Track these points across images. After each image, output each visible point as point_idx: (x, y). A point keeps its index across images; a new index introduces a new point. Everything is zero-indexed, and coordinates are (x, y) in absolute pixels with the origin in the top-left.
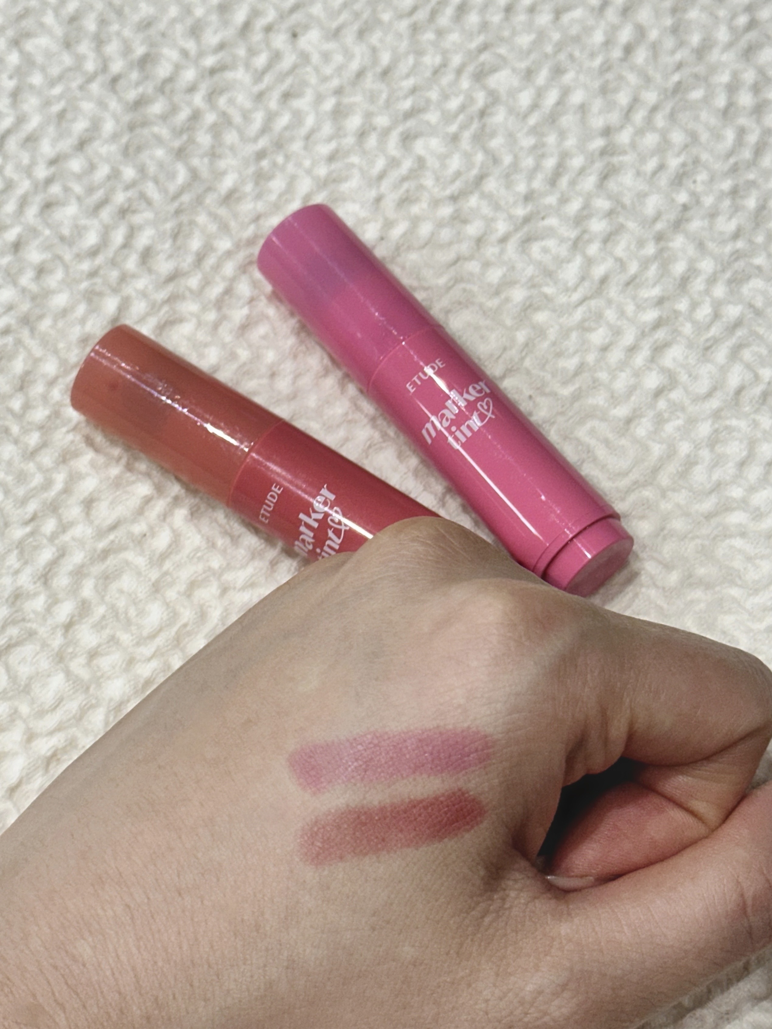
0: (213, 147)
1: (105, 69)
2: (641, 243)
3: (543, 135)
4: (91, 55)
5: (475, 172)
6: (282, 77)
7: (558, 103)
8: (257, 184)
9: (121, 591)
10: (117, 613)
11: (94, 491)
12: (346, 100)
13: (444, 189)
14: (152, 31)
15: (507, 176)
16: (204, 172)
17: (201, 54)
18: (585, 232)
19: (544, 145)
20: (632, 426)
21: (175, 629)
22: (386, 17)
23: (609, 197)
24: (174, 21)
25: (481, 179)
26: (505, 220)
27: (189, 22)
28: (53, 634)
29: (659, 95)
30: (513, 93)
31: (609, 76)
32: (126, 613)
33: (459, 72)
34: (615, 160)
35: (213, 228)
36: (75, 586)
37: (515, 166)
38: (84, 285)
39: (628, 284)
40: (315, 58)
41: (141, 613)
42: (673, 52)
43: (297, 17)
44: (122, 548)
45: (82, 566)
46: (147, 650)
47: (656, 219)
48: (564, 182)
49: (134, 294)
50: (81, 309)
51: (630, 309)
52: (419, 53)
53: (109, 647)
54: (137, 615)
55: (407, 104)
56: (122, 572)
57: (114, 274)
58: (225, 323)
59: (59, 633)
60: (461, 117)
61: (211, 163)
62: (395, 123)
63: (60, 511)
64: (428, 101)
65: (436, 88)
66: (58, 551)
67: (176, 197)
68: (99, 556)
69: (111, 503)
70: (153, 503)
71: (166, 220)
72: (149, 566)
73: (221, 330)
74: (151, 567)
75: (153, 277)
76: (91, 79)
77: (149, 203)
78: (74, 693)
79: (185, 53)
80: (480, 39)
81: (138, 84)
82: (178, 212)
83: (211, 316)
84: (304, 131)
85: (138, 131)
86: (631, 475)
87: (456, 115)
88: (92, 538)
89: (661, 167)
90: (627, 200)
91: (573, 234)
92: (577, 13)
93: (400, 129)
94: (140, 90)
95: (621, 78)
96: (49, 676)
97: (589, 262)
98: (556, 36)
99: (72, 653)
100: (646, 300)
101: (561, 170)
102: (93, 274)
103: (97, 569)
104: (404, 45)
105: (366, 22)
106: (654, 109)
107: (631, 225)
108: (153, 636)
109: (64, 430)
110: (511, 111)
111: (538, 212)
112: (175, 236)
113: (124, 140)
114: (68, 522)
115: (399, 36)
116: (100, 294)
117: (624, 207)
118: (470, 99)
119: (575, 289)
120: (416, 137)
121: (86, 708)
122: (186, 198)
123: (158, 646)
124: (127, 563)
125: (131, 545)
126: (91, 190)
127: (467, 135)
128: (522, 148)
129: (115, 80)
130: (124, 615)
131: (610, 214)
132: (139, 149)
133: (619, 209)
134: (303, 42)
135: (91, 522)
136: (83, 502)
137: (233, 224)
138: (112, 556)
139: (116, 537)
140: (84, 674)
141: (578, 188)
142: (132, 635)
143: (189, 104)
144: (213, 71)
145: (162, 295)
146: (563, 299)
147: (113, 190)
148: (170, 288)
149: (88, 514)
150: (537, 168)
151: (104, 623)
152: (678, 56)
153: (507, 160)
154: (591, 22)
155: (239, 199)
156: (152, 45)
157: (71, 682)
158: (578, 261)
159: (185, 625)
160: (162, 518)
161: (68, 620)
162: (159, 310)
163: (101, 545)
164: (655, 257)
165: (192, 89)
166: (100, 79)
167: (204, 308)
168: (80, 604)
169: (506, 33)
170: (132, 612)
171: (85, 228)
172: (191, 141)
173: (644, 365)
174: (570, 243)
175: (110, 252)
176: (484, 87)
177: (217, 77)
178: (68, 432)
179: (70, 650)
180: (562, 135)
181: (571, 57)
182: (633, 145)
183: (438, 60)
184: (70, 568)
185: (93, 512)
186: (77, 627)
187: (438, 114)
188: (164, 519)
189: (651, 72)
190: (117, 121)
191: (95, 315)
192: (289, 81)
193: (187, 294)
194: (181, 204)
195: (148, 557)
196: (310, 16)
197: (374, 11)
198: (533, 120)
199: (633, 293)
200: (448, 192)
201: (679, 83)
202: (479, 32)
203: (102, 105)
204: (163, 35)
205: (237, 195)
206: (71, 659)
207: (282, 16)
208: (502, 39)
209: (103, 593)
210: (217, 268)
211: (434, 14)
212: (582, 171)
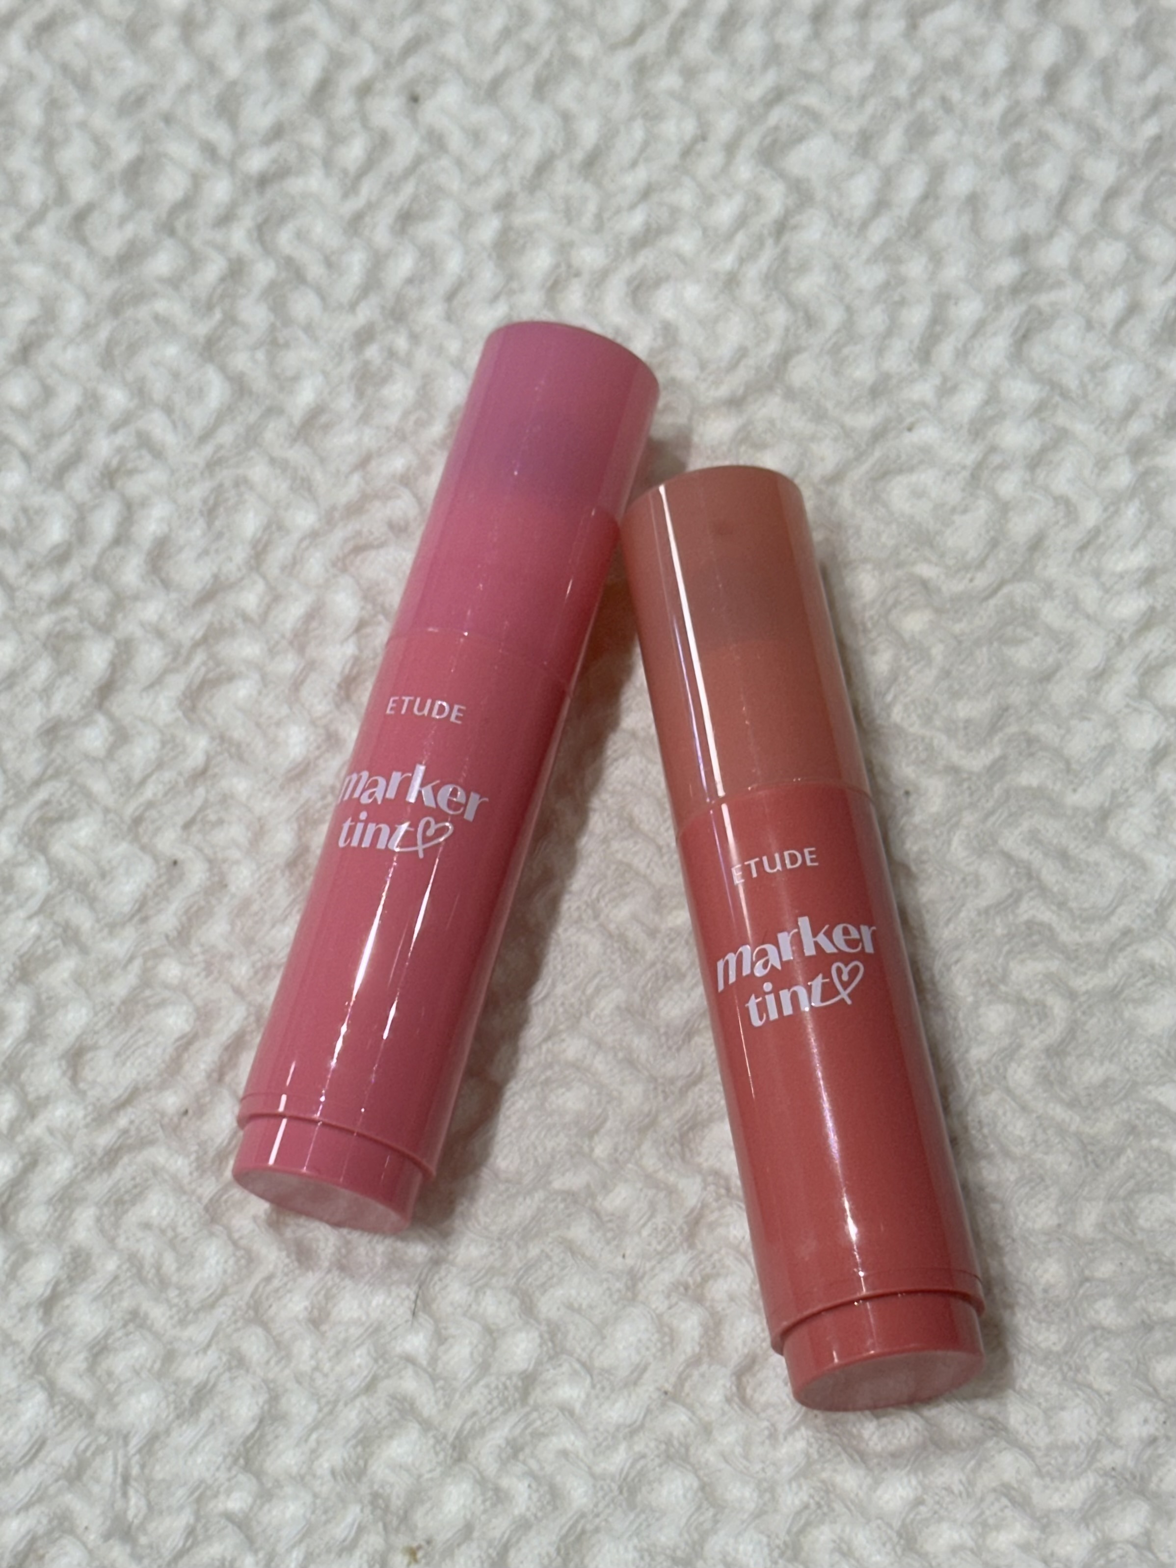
0: (272, 328)
1: (62, 195)
2: (1103, 464)
3: (899, 261)
4: (36, 173)
5: (772, 347)
6: (393, 184)
7: (925, 197)
8: (360, 394)
9: (146, 1226)
10: (140, 1268)
11: (84, 1033)
12: (519, 220)
13: (717, 383)
14: (147, 113)
15: (835, 350)
16: (259, 380)
17: (240, 149)
18: (993, 449)
19: (902, 281)
20: (1112, 825)
21: (249, 1287)
22: (585, 49)
23: (1037, 378)
24: (186, 90)
25: (784, 359)
26: (835, 439)
27: (214, 88)
28: (21, 1320)
29: (1120, 166)
30: (835, 182)
31: (1021, 135)
32: (158, 1267)
33: (731, 148)
34: (1043, 300)
35: (280, 488)
36: (59, 1224)
37: (848, 329)
38: (45, 622)
39: (1082, 548)
40: (456, 141)
41: (187, 1261)
42: (1142, 77)
43: (417, 64)
44: (144, 1143)
45: (72, 1183)
46: (198, 1332)
47: (1129, 414)
48: (945, 351)
49: (139, 633)
50: (42, 670)
51: (1090, 595)
52: (653, 117)
53: (127, 1335)
54: (179, 1269)
55: (635, 221)
56: (147, 1188)
57: (99, 598)
58: (313, 676)
59: (34, 1317)
60: (740, 238)
61: (272, 360)
62: (617, 258)
63: (23, 1077)
64: (675, 211)
65: (687, 181)
66: (22, 1157)
67: (206, 436)
68: (101, 1161)
69: (118, 1055)
70: (197, 1045)
71: (191, 481)
72: (195, 1174)
73: (305, 692)
74: (201, 1176)
75: (173, 595)
76: (37, 218)
77: (158, 453)
78: (65, 1428)
79: (210, 150)
80: (768, 80)
81: (123, 220)
82: (213, 465)
83: (288, 665)
84: (443, 284)
85: (129, 312)
86: (1114, 919)
87: (730, 236)
88: (87, 1126)
89: (1133, 309)
90: (1071, 381)
91: (970, 456)
92: (950, 15)
93: (627, 270)
94: (130, 229)
95: (1043, 137)
96: (19, 1400)
97: (1004, 508)
98: (914, 63)
99: (58, 1353)
100: (1121, 576)
101: (938, 328)
102: (61, 599)
103: (99, 1187)
104: (624, 101)
105: (548, 64)
106: (1113, 194)
107: (1081, 428)
108: (209, 1305)
109: (22, 914)
110: (835, 218)
111: (900, 419)
112: (210, 512)
113: (103, 334)
114: (38, 1098)
115: (614, 87)
116: (77, 638)
117: (1065, 394)
118: (757, 200)
119: (981, 564)
120: (658, 282)
121: (89, 1454)
122: (226, 435)
123: (220, 1323)
124: (156, 1171)
125: (160, 1134)
126: (47, 438)
127: (753, 272)
128: (860, 291)
129: (81, 217)
130: (153, 1271)
131: (1039, 409)
132: (133, 349)
133: (1057, 398)
134: (430, 112)
135: (82, 1094)
136: (63, 1057)
137: (318, 476)
138: (125, 1159)
139: (132, 1122)
140: (82, 1389)
141: (975, 362)
142: (171, 1307)
143: (222, 249)
144: (263, 181)
145: (193, 630)
146: (956, 586)
147: (88, 434)
148: (207, 615)
149: (74, 1079)
150: (892, 330)
151: (116, 1290)
152: (1151, 87)
153: (834, 317)
154: (979, 29)
155: (326, 428)
156: (147, 140)
157: (58, 1408)
158: (983, 508)
159: (269, 1279)
160: (215, 1075)
161: (48, 1292)
162: (188, 660)
163: (105, 1138)
164: (1132, 492)
165: (226, 219)
166: (55, 217)
167: (272, 652)
168: (68, 1258)
169: (817, 64)
170: (169, 1263)
171: (41, 511)
172: (231, 319)
173: (1127, 706)
174: (966, 474)
175: (90, 555)
176: (781, 175)
177: (271, 192)
178: (30, 918)
179: (56, 1346)
180: (936, 259)
181: (945, 103)
182: (1076, 271)
183: (690, 127)
184: (50, 1190)
185: (87, 1073)
186: (67, 1301)
187: (698, 233)
188: (220, 1079)
189: (1101, 121)
190: (88, 297)
191: (68, 679)
192: (408, 189)
193: (240, 624)
194: (220, 447)
195: (193, 1157)
196: (442, 59)
197: (562, 41)
198: (879, 231)
199: (1094, 563)
200: (723, 391)
201: (1158, 138)
202: (765, 67)
203: (60, 269)
204: (168, 119)
205: (323, 419)
206: (58, 1364)
207: (389, 65)
208: (808, 77)
209: (112, 1232)
210: (292, 566)
211: (676, 36)
212: (979, 328)
